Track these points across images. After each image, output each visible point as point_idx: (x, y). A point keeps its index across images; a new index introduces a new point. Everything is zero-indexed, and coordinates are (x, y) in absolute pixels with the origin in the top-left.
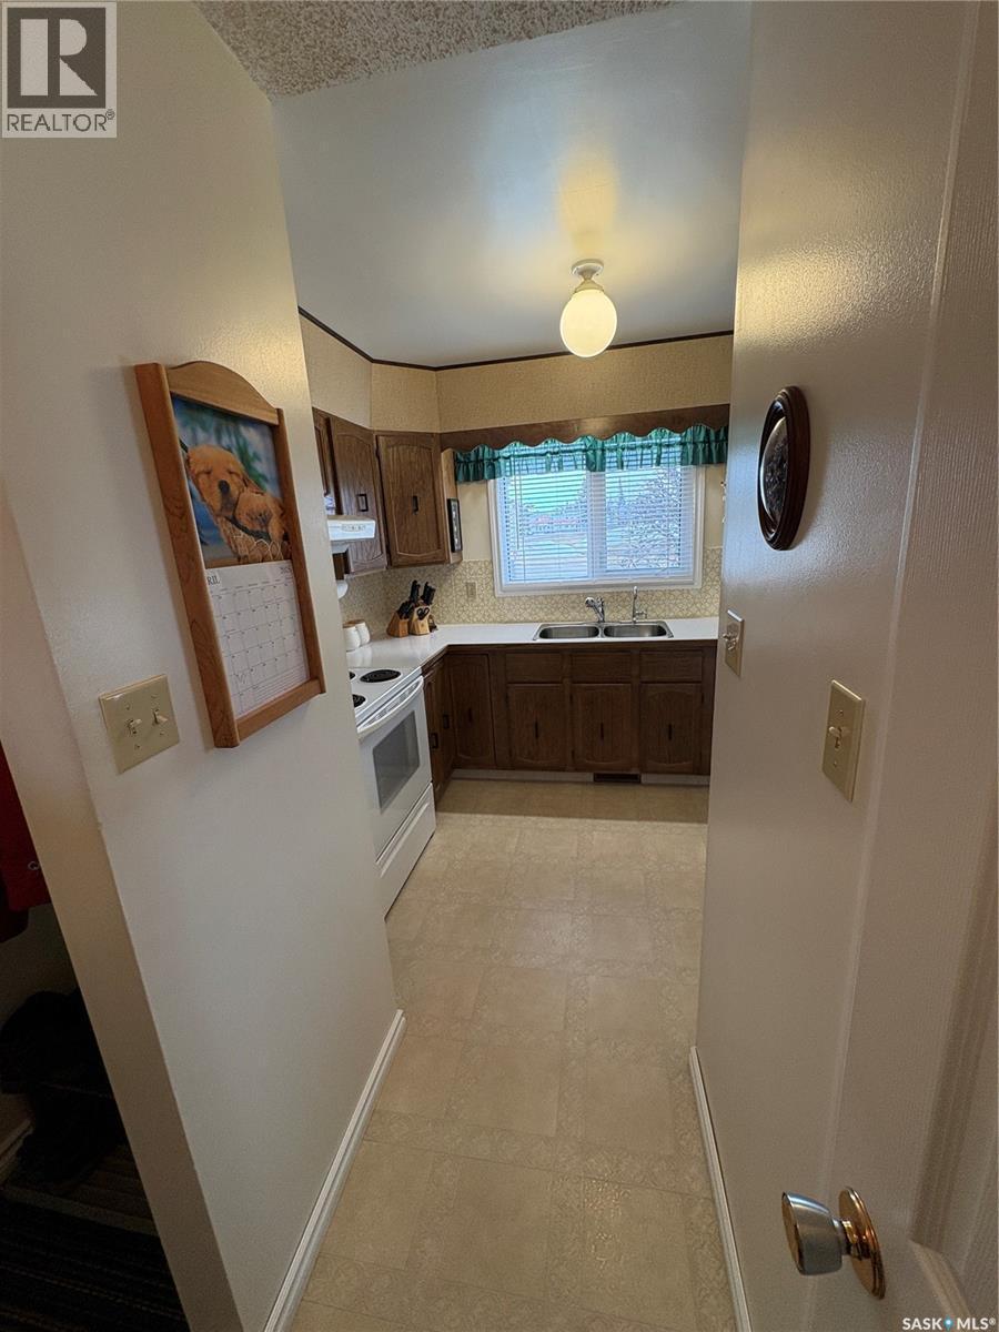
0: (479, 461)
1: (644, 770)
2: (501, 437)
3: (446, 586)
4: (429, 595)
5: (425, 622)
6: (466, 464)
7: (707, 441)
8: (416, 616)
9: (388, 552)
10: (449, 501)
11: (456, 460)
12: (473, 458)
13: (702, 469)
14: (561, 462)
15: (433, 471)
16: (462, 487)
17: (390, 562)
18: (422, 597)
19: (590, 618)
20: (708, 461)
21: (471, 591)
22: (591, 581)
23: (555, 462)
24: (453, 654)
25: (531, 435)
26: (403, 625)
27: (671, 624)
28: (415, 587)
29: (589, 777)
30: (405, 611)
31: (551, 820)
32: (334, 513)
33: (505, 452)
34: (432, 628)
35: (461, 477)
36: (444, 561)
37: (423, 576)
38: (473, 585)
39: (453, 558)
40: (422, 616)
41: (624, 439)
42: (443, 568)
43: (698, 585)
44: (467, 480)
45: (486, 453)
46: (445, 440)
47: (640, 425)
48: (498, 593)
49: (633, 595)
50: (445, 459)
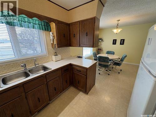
7: (44, 25)
13: (44, 32)
20: (45, 30)
49: (34, 60)
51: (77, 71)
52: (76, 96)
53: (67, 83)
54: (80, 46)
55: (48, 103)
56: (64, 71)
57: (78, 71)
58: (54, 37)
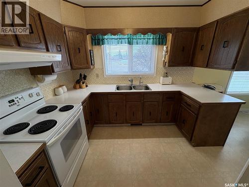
0: (99, 39)
1: (143, 123)
2: (105, 32)
3: (90, 74)
4: (85, 77)
5: (85, 84)
6: (95, 40)
7: (159, 38)
8: (81, 83)
9: (71, 65)
10: (90, 50)
11: (92, 39)
12: (97, 38)
13: (157, 46)
14: (122, 41)
15: (85, 41)
16: (94, 47)
17: (72, 68)
18: (83, 78)
19: (129, 84)
20: (159, 44)
21: (97, 76)
22: (129, 74)
23: (120, 41)
24: (92, 95)
25: (114, 32)
26: (78, 86)
27: (150, 86)
28: (81, 75)
29: (130, 125)
30: (78, 82)
31: (121, 140)
32: (45, 50)
33: (106, 37)
34: (87, 86)
35: (94, 44)
36: (89, 68)
37: (83, 72)
38: (98, 74)
39: (92, 67)
40: (83, 83)
41: (138, 36)
42: (89, 70)
43: (155, 76)
44: (95, 45)
45: (101, 37)
46: (88, 31)
47: (144, 32)
48: (105, 76)
49: (140, 78)
50: (88, 37)
51: (185, 104)
52: (173, 137)
53: (167, 115)
54: (207, 66)
55: (141, 123)
56: (167, 98)
57: (187, 104)
58: (167, 52)
